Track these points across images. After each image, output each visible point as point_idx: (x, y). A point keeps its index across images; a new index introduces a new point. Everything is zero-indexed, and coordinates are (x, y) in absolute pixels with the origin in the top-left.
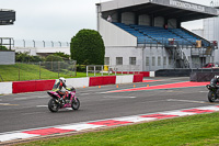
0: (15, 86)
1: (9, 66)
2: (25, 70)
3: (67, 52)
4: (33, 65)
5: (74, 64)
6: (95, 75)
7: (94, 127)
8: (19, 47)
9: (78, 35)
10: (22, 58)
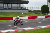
0: (28, 17)
1: (27, 13)
2: (31, 14)
3: (40, 10)
4: (32, 13)
5: (42, 13)
6: (47, 15)
7: (47, 27)
8: (29, 9)
9: (43, 6)
10: (30, 11)
